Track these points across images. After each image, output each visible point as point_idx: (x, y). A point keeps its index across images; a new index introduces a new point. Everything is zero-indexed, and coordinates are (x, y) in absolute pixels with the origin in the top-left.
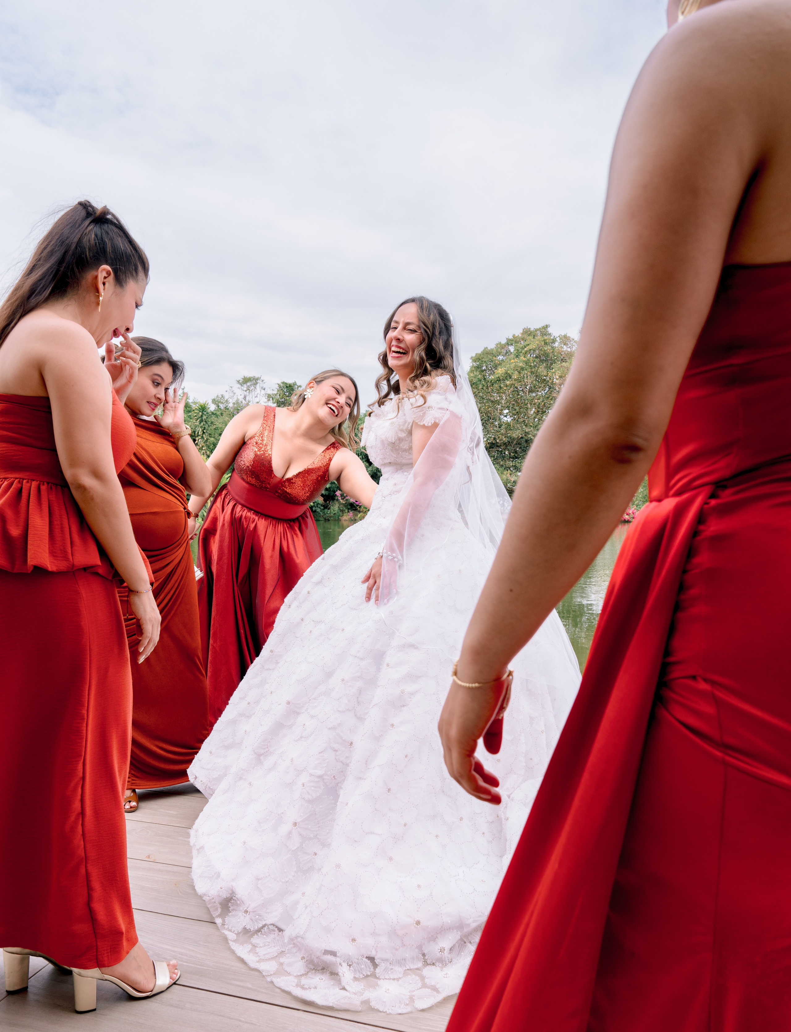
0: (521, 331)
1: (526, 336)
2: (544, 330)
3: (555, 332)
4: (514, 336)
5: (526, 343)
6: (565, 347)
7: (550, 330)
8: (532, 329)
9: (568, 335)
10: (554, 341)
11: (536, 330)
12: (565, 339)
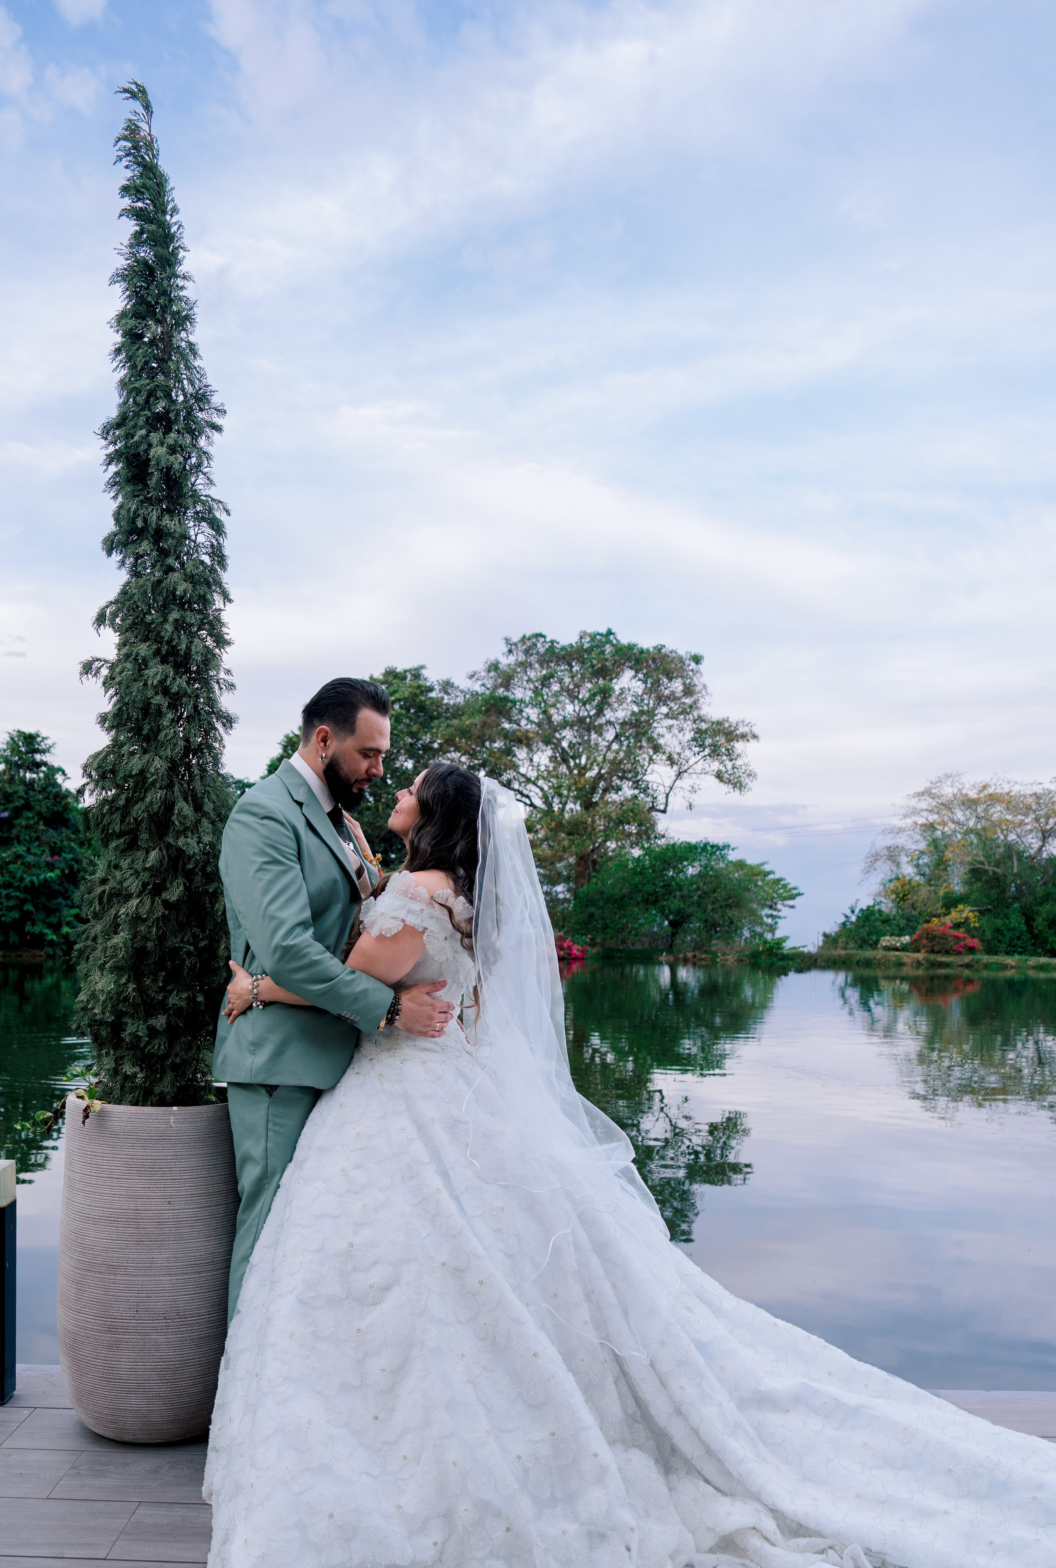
0: (383, 671)
1: (390, 678)
2: (416, 674)
3: (433, 676)
4: (371, 678)
5: (391, 689)
6: (446, 697)
7: (425, 673)
8: (398, 671)
9: (452, 681)
10: (431, 689)
11: (406, 671)
12: (447, 686)
